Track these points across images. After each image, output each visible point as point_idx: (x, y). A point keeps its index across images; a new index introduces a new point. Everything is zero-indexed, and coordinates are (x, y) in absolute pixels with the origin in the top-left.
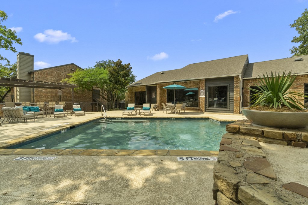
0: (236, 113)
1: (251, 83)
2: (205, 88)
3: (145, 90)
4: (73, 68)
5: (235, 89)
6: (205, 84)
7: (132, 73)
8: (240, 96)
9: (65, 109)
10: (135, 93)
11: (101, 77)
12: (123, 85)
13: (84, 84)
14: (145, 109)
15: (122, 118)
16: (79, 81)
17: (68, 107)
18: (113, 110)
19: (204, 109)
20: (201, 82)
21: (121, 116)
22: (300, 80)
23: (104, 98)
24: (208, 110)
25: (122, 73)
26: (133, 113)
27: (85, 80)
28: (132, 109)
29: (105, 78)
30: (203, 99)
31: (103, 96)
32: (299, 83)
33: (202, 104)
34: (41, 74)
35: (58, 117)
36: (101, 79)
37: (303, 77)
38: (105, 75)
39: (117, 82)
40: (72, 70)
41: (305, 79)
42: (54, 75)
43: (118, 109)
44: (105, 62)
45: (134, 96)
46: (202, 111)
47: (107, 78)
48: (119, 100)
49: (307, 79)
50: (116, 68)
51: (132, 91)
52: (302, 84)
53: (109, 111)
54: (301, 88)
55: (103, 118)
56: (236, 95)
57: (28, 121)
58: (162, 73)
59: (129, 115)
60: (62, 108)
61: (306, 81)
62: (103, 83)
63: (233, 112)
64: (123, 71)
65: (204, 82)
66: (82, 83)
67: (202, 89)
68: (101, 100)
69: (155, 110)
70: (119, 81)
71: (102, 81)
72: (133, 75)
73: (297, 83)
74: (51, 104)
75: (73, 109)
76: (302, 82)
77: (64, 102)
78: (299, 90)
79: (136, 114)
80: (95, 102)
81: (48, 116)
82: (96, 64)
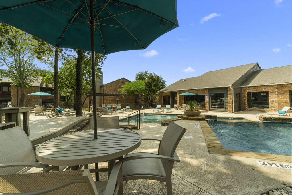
0: (230, 112)
1: (248, 89)
2: (209, 95)
3: (169, 94)
4: (124, 81)
5: (228, 96)
6: (209, 92)
7: (163, 79)
8: (232, 101)
9: (122, 108)
10: (163, 96)
11: (141, 87)
12: (154, 92)
13: (130, 92)
14: (167, 109)
15: (153, 114)
16: (127, 91)
17: (123, 107)
18: (148, 109)
19: (208, 109)
20: (206, 90)
21: (153, 113)
22: (286, 88)
23: (142, 100)
24: (211, 109)
25: (153, 84)
26: (159, 111)
27: (131, 89)
28: (159, 109)
29: (143, 88)
30: (208, 102)
31: (142, 99)
32: (285, 90)
33: (207, 105)
34: (107, 86)
35: (119, 112)
36: (140, 89)
37: (288, 85)
38: (143, 86)
39: (151, 90)
40: (122, 82)
41: (290, 87)
42: (113, 86)
43: (152, 108)
44: (143, 73)
45: (162, 99)
46: (207, 110)
47: (144, 88)
48: (153, 100)
49: (291, 87)
50: (150, 81)
51: (161, 95)
52: (288, 91)
53: (145, 109)
54: (287, 94)
55: (143, 114)
56: (230, 99)
57: (109, 114)
58: (184, 80)
59: (157, 112)
60: (120, 108)
61: (291, 88)
62: (142, 91)
63: (228, 112)
64: (154, 82)
65: (208, 90)
66: (130, 91)
67: (206, 95)
68: (140, 101)
69: (176, 109)
70: (152, 89)
71: (141, 90)
72: (163, 81)
73: (284, 90)
74: (115, 105)
75: (126, 108)
76: (288, 89)
77: (121, 104)
78: (286, 95)
79: (162, 112)
80: (137, 103)
81: (115, 112)
82: (137, 75)
